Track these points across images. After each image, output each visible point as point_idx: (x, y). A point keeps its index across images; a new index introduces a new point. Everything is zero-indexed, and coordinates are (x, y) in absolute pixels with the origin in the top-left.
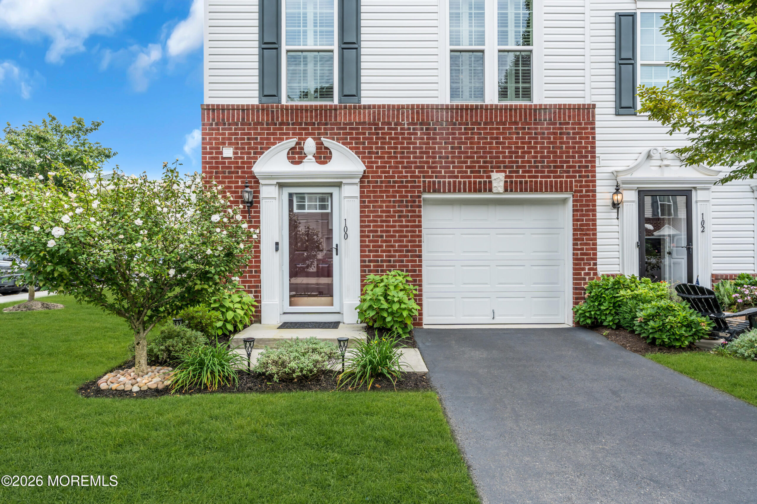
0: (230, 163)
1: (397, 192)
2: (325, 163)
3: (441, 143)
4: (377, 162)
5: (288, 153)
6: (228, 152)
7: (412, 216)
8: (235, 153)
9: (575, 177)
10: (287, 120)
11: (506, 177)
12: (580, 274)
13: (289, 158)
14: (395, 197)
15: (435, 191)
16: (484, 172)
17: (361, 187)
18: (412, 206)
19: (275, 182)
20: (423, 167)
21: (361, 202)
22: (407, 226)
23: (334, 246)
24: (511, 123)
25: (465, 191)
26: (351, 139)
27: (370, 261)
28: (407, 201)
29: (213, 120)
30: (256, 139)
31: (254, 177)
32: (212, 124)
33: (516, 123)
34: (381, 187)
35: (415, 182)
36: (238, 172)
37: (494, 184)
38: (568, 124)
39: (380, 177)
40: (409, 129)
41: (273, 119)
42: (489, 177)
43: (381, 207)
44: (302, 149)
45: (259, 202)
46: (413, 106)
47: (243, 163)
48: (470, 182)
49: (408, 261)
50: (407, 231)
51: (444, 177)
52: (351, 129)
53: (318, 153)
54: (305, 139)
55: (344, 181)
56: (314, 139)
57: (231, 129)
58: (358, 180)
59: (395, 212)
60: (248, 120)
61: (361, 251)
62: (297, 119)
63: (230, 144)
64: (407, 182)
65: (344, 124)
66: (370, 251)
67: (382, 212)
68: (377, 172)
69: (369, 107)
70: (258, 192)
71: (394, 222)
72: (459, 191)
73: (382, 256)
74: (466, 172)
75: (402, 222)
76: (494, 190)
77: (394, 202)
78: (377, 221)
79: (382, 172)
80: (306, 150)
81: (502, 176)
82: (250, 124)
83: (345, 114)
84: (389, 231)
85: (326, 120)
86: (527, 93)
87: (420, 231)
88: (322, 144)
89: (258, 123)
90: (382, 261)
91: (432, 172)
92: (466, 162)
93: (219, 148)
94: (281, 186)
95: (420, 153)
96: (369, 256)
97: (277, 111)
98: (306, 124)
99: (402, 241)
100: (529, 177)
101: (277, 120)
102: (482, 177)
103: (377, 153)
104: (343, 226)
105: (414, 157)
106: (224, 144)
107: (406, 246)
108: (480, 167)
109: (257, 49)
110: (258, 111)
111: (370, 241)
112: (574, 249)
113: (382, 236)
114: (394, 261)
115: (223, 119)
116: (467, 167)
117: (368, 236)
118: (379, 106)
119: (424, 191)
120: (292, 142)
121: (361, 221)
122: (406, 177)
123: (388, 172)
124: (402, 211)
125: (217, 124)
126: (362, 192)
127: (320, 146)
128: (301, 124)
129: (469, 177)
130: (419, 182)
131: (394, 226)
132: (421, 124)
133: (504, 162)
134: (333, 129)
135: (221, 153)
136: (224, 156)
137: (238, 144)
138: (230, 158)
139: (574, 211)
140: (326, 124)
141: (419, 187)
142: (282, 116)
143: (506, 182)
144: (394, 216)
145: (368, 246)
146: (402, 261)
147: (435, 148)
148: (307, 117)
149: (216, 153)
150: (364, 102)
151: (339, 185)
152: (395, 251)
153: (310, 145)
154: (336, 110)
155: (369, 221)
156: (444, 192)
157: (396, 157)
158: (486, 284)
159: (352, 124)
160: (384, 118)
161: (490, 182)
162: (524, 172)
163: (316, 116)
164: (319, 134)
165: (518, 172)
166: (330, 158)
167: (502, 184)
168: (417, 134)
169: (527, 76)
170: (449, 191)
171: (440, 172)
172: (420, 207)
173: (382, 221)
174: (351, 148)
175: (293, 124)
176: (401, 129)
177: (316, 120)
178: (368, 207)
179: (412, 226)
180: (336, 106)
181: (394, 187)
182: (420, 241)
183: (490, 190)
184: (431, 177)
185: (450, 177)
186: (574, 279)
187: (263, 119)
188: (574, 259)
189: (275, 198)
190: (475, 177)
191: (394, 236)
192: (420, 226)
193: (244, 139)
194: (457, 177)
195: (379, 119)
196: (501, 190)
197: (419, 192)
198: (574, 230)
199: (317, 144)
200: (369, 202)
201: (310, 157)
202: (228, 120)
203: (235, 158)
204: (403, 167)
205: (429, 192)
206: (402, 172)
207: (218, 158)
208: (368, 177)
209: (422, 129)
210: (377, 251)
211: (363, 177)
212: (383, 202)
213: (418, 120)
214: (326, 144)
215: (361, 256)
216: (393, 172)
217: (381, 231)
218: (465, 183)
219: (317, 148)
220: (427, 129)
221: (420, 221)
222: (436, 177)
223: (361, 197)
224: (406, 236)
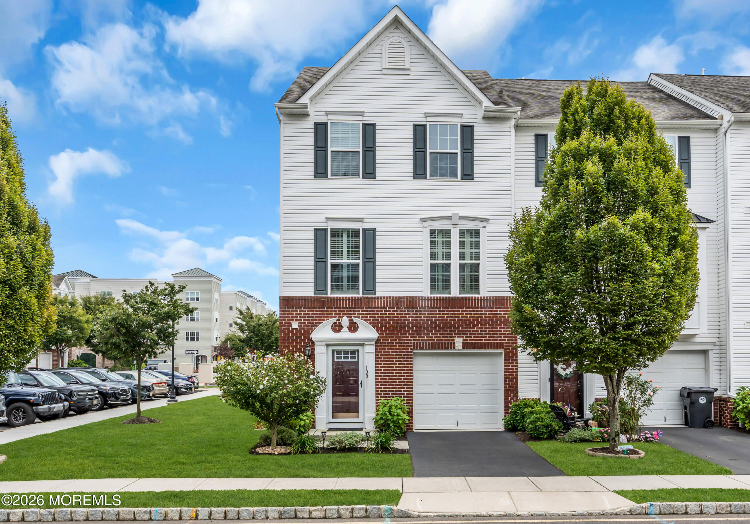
0: (296, 332)
1: (398, 349)
2: (355, 332)
3: (424, 320)
4: (385, 331)
5: (332, 326)
6: (295, 325)
7: (407, 364)
8: (299, 326)
9: (505, 340)
10: (331, 305)
11: (464, 340)
12: (508, 399)
13: (332, 329)
14: (397, 352)
15: (421, 349)
16: (451, 337)
17: (376, 346)
18: (407, 358)
19: (324, 343)
20: (414, 334)
21: (376, 355)
22: (404, 370)
23: (360, 382)
24: (467, 308)
25: (439, 349)
26: (370, 317)
27: (381, 391)
28: (404, 355)
29: (287, 305)
30: (313, 317)
31: (311, 340)
32: (285, 308)
33: (469, 308)
34: (388, 346)
35: (408, 343)
36: (301, 337)
37: (456, 345)
38: (501, 308)
39: (388, 340)
40: (405, 311)
41: (323, 305)
42: (453, 340)
43: (388, 358)
44: (340, 323)
45: (314, 355)
46: (407, 297)
47: (304, 332)
48: (442, 343)
49: (404, 391)
51: (426, 340)
52: (370, 311)
53: (350, 325)
54: (342, 317)
55: (366, 343)
56: (348, 317)
57: (297, 311)
58: (374, 343)
59: (396, 361)
60: (308, 305)
61: (376, 385)
62: (337, 305)
63: (296, 320)
64: (404, 343)
65: (366, 308)
66: (381, 385)
67: (389, 361)
68: (386, 337)
69: (381, 298)
70: (314, 349)
71: (396, 367)
72: (436, 349)
73: (389, 388)
74: (440, 337)
75: (401, 367)
76: (456, 348)
77: (396, 355)
78: (386, 367)
79: (389, 337)
80: (342, 324)
81: (461, 339)
82: (309, 308)
83: (367, 302)
84: (393, 373)
85: (355, 305)
86: (477, 288)
87: (412, 373)
88: (352, 320)
89: (314, 308)
90: (389, 391)
91: (419, 337)
92: (439, 331)
93: (290, 323)
94: (327, 345)
95: (412, 325)
96: (381, 388)
97: (325, 301)
98: (343, 308)
99: (401, 379)
100: (478, 340)
101: (325, 305)
102: (449, 340)
103: (386, 326)
104: (365, 370)
105: (408, 328)
106: (293, 320)
107: (404, 382)
108: (448, 334)
109: (313, 262)
110: (314, 301)
111: (381, 379)
112: (505, 384)
113: (389, 376)
114: (396, 391)
115: (293, 305)
116: (440, 334)
117: (381, 376)
118: (387, 297)
119: (414, 348)
120: (334, 320)
121: (376, 367)
122: (403, 340)
123: (392, 337)
124: (401, 361)
125: (288, 308)
126: (376, 349)
127: (351, 321)
128: (340, 308)
129: (442, 340)
130: (411, 343)
131: (396, 370)
132: (412, 308)
133: (462, 331)
134: (359, 311)
135: (291, 326)
136: (293, 327)
137: (301, 320)
138: (297, 329)
139: (505, 360)
140: (355, 308)
141: (411, 346)
142: (328, 303)
143: (463, 343)
144: (396, 364)
145: (380, 382)
146: (401, 391)
147: (421, 323)
148: (343, 304)
149: (288, 326)
150: (378, 294)
151: (363, 345)
152: (397, 385)
153: (345, 321)
154: (361, 300)
155: (381, 367)
156: (426, 349)
157: (398, 328)
158: (453, 404)
159: (371, 308)
160: (390, 305)
161: (454, 343)
162: (474, 337)
163: (349, 304)
164: (351, 314)
165: (471, 337)
166: (357, 328)
167: (461, 344)
168: (410, 314)
169: (477, 278)
170: (429, 349)
171: (424, 337)
172: (412, 358)
173: (389, 367)
174: (370, 323)
175: (335, 308)
176: (400, 311)
177: (349, 306)
178: (380, 358)
179: (407, 370)
180: (361, 297)
181: (396, 346)
182: (412, 379)
183: (454, 348)
184: (419, 340)
185: (429, 340)
186: (505, 402)
187: (317, 305)
188: (505, 390)
189: (324, 353)
190: (445, 340)
191: (396, 376)
192: (412, 370)
193: (305, 317)
194: (434, 340)
195: (387, 306)
196: (461, 348)
197: (411, 349)
198: (505, 372)
199: (349, 320)
200: (381, 355)
201: (345, 328)
202: (296, 305)
203: (300, 329)
204: (401, 334)
205: (417, 349)
206: (401, 337)
207: (289, 329)
208: (380, 340)
209: (413, 311)
210: (386, 385)
211: (378, 340)
212: (389, 355)
213: (410, 306)
214: (355, 321)
215: (376, 388)
216: (395, 337)
217: (388, 373)
218: (439, 343)
219: (350, 323)
220: (416, 311)
221: (412, 367)
222: (422, 340)
223: (376, 352)
224: (403, 376)
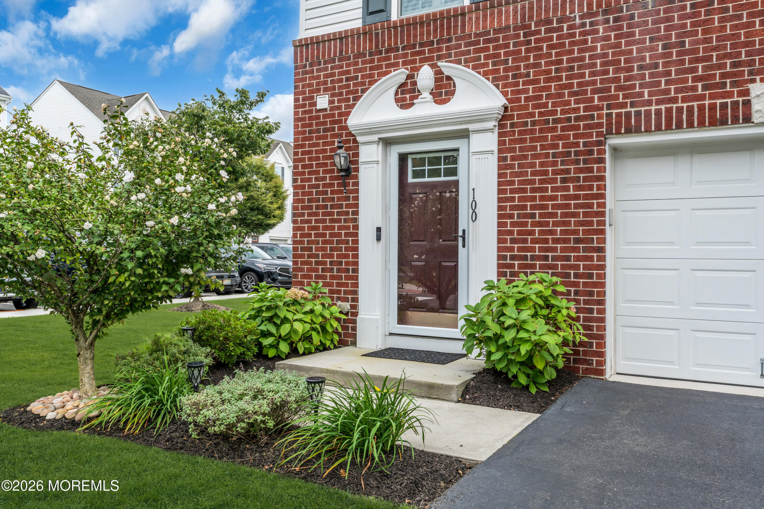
0: (325, 116)
1: (560, 137)
2: (447, 101)
3: (644, 41)
4: (526, 91)
5: (396, 93)
6: (323, 101)
7: (585, 179)
8: (331, 102)
10: (396, 43)
13: (397, 101)
14: (556, 146)
15: (629, 131)
16: (734, 84)
17: (500, 135)
18: (585, 162)
19: (375, 138)
20: (609, 89)
21: (500, 159)
22: (577, 197)
23: (460, 233)
25: (690, 125)
26: (487, 57)
27: (513, 258)
28: (577, 153)
29: (307, 60)
30: (357, 78)
31: (350, 134)
32: (305, 66)
34: (532, 131)
35: (592, 117)
36: (334, 129)
37: (755, 107)
39: (532, 115)
40: (583, 25)
41: (377, 46)
42: (747, 93)
43: (533, 165)
44: (415, 83)
45: (357, 169)
47: (338, 114)
48: (701, 108)
49: (578, 259)
50: (577, 206)
51: (649, 103)
52: (485, 41)
53: (437, 87)
54: (418, 69)
55: (471, 127)
56: (432, 66)
57: (327, 69)
58: (491, 124)
59: (555, 172)
60: (347, 52)
61: (499, 241)
62: (408, 40)
63: (326, 90)
64: (578, 119)
65: (476, 35)
66: (513, 241)
67: (534, 174)
68: (526, 107)
70: (357, 155)
71: (554, 189)
72: (679, 126)
73: (533, 249)
74: (695, 89)
75: (567, 189)
76: (756, 119)
77: (554, 155)
78: (524, 191)
79: (535, 107)
80: (419, 85)
82: (349, 58)
83: (477, 19)
84: (546, 207)
85: (449, 33)
87: (601, 205)
88: (442, 72)
89: (360, 55)
90: (533, 258)
91: (625, 97)
92: (694, 70)
93: (313, 98)
94: (387, 143)
95: (603, 64)
96: (511, 249)
97: (383, 32)
98: (421, 45)
99: (568, 223)
101: (383, 46)
102: (730, 95)
103: (528, 75)
104: (471, 199)
106: (318, 91)
107: (576, 232)
108: (724, 76)
110: (359, 38)
111: (513, 224)
113: (533, 216)
114: (554, 258)
115: (318, 57)
116: (696, 79)
117: (511, 216)
119: (610, 132)
121: (500, 191)
122: (577, 110)
123: (546, 105)
124: (568, 171)
125: (311, 65)
126: (501, 143)
127: (439, 75)
128: (414, 46)
129: (702, 98)
130: (600, 117)
131: (555, 198)
132: (605, 12)
134: (459, 46)
135: (315, 104)
136: (318, 107)
137: (334, 88)
138: (325, 110)
140: (449, 40)
141: (600, 125)
142: (390, 38)
144: (554, 181)
145: (511, 233)
146: (568, 259)
147: (631, 52)
148: (422, 34)
149: (310, 105)
151: (464, 135)
152: (556, 241)
153: (426, 76)
154: (464, 14)
155: (512, 191)
156: (648, 130)
157: (560, 79)
158: (747, 306)
159: (488, 33)
160: (539, 14)
161: (747, 104)
163: (435, 30)
164: (438, 57)
166: (453, 93)
168: (597, 32)
170: (658, 129)
171: (641, 95)
172: (602, 161)
173: (533, 190)
174: (485, 74)
175: (403, 48)
176: (570, 28)
177: (435, 36)
178: (512, 167)
179: (586, 197)
180: (463, 8)
181: (554, 129)
183: (748, 119)
184: (623, 105)
185: (659, 102)
187: (365, 49)
189: (377, 162)
190: (713, 97)
191: (555, 215)
192: (601, 196)
193: (341, 80)
194: (674, 100)
195: (531, 18)
197: (600, 134)
199: (435, 73)
200: (513, 158)
201: (426, 95)
202: (324, 56)
203: (332, 109)
204: (571, 94)
205: (618, 133)
206: (568, 103)
207: (312, 111)
208: (512, 117)
209: (607, 21)
210: (525, 241)
211: (504, 118)
212: (535, 156)
214: (447, 72)
215: (499, 249)
216: (554, 105)
217: (533, 207)
218: (690, 110)
219: (437, 80)
220: (616, 20)
221: (602, 187)
222: (632, 105)
223: (500, 151)
224: (574, 215)
